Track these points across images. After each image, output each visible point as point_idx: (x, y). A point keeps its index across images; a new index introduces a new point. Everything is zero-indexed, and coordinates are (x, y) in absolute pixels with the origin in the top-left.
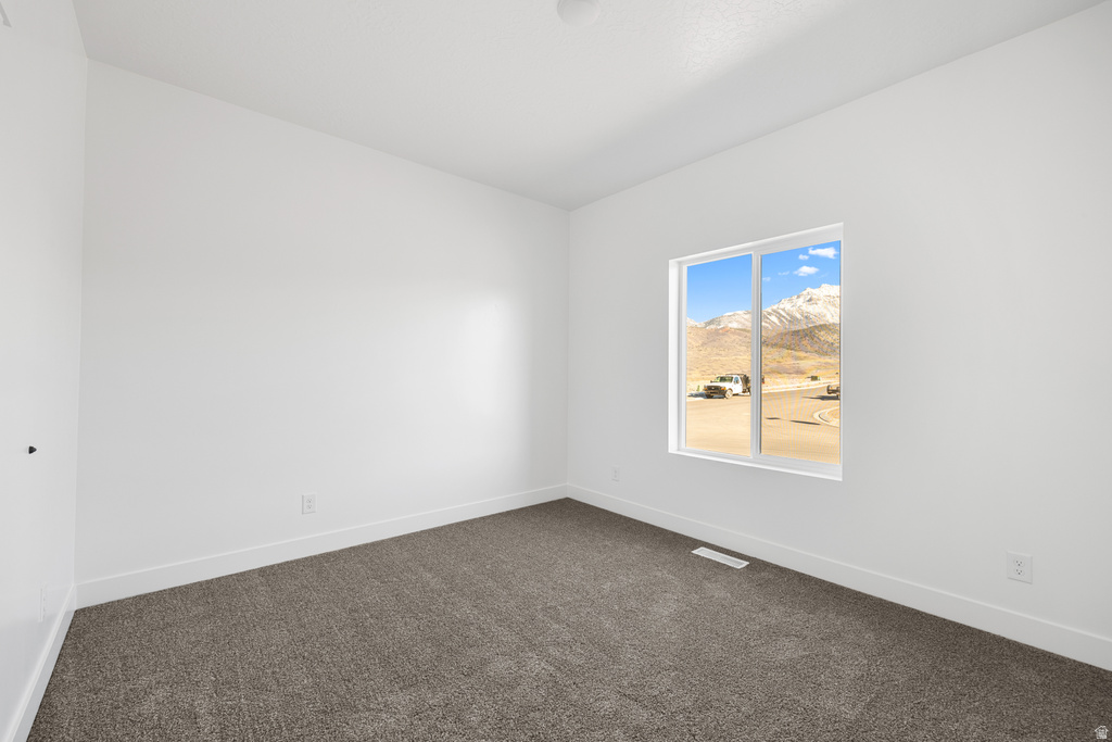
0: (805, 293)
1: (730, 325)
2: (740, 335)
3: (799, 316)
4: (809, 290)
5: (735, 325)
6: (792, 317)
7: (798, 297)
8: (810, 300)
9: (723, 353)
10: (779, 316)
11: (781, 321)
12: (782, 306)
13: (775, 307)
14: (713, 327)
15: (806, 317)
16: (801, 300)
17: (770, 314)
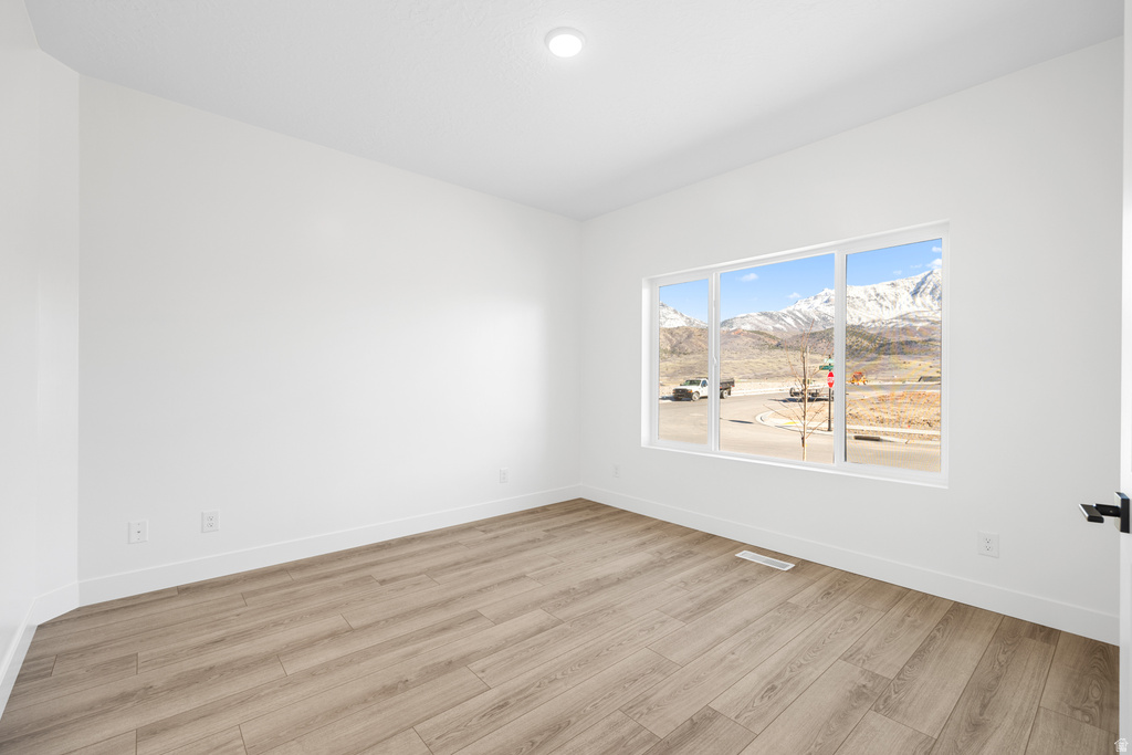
0: (823, 293)
1: (743, 327)
2: (753, 337)
3: (816, 318)
4: (826, 290)
5: (748, 327)
6: (808, 319)
7: (816, 298)
8: (827, 301)
9: (735, 356)
10: (796, 318)
11: (797, 323)
12: (798, 308)
13: (791, 309)
14: (725, 329)
15: (824, 319)
16: (819, 301)
17: (785, 315)
